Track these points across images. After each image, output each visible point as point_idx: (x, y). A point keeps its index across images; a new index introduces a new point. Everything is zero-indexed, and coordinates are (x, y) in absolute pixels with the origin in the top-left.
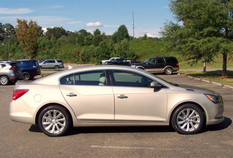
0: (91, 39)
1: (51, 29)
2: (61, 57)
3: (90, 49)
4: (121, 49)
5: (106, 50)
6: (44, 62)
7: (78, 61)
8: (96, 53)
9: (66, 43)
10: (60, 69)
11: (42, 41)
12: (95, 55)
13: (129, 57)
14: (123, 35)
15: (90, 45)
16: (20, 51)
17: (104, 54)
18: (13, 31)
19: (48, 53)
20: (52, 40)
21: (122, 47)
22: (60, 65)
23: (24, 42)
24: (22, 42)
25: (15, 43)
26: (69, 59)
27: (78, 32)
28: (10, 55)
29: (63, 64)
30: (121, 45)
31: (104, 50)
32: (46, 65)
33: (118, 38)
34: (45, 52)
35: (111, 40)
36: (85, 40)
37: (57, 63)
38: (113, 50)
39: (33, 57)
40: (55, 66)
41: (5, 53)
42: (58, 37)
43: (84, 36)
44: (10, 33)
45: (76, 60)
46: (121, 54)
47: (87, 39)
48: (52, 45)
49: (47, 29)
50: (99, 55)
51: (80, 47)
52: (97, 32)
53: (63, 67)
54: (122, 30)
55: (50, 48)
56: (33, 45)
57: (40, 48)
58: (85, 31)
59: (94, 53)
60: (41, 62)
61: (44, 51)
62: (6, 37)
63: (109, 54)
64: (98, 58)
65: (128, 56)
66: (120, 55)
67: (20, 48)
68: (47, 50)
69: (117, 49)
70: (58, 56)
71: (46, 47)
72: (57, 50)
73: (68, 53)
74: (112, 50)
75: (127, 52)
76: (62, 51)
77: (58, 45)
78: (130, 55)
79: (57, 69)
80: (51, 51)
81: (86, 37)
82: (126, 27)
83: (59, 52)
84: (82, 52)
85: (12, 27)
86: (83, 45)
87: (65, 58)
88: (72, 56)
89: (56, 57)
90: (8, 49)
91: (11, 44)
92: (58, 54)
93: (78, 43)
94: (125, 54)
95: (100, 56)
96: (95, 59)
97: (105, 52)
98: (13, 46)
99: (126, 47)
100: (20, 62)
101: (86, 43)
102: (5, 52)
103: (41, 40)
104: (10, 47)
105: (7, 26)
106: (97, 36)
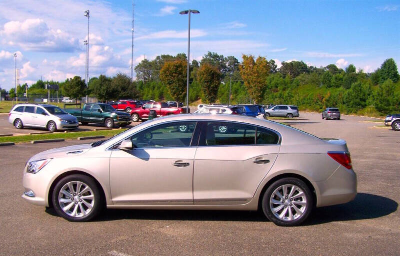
0: (342, 79)
1: (287, 64)
2: (298, 102)
3: (338, 93)
4: (382, 93)
5: (361, 95)
6: (273, 108)
7: (321, 108)
8: (346, 99)
9: (307, 83)
10: (294, 118)
11: (274, 81)
12: (345, 101)
13: (393, 105)
14: (389, 73)
15: (339, 87)
16: (244, 93)
17: (358, 100)
18: (237, 65)
19: (281, 96)
20: (287, 79)
21: (384, 92)
22: (295, 113)
23: (249, 83)
24: (247, 82)
25: (239, 81)
26: (308, 105)
27: (325, 68)
28: (231, 97)
29: (297, 112)
30: (382, 88)
31: (358, 95)
32: (276, 112)
33: (381, 78)
34: (277, 94)
35: (370, 80)
36: (333, 80)
37: (290, 110)
38: (371, 95)
39: (259, 101)
40: (288, 114)
41: (225, 95)
42: (296, 75)
43: (332, 75)
44: (232, 69)
45: (318, 107)
46: (382, 102)
47: (336, 78)
48: (286, 86)
49: (283, 64)
50: (350, 102)
51: (325, 89)
52: (351, 69)
53: (298, 116)
54: (387, 67)
55: (284, 90)
56: (261, 87)
57: (270, 89)
58: (335, 67)
59: (343, 98)
60: (269, 107)
61: (275, 94)
62: (227, 73)
63: (365, 100)
64: (348, 105)
65: (391, 104)
66: (380, 102)
67: (244, 89)
68: (279, 93)
69: (376, 94)
70: (294, 101)
71: (279, 88)
72: (294, 92)
73: (308, 97)
74: (369, 95)
75: (390, 98)
76: (300, 95)
77: (295, 85)
78: (394, 102)
79: (290, 118)
80: (286, 94)
81: (334, 76)
82: (395, 62)
83: (296, 96)
84: (327, 97)
85: (236, 61)
86: (330, 87)
87: (303, 104)
88: (313, 101)
89: (291, 102)
90: (229, 90)
91: (233, 83)
92: (295, 98)
93: (323, 84)
94: (388, 101)
95: (352, 102)
96: (344, 107)
97: (359, 97)
98: (235, 86)
99: (390, 91)
100: (242, 107)
101: (333, 85)
102: (226, 93)
103: (273, 79)
104: (232, 87)
105: (229, 59)
106: (351, 74)
